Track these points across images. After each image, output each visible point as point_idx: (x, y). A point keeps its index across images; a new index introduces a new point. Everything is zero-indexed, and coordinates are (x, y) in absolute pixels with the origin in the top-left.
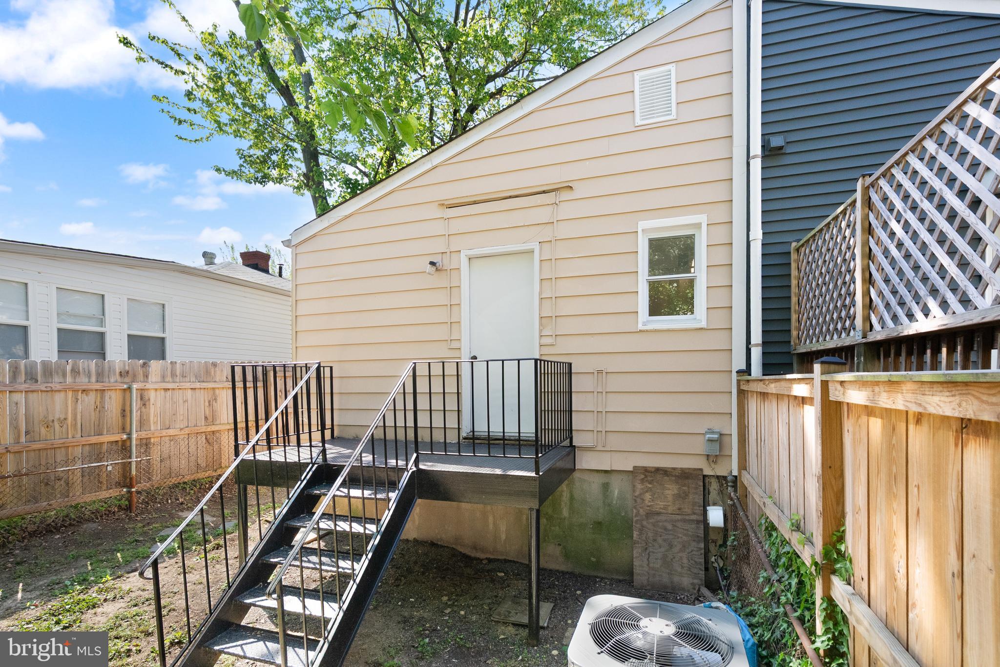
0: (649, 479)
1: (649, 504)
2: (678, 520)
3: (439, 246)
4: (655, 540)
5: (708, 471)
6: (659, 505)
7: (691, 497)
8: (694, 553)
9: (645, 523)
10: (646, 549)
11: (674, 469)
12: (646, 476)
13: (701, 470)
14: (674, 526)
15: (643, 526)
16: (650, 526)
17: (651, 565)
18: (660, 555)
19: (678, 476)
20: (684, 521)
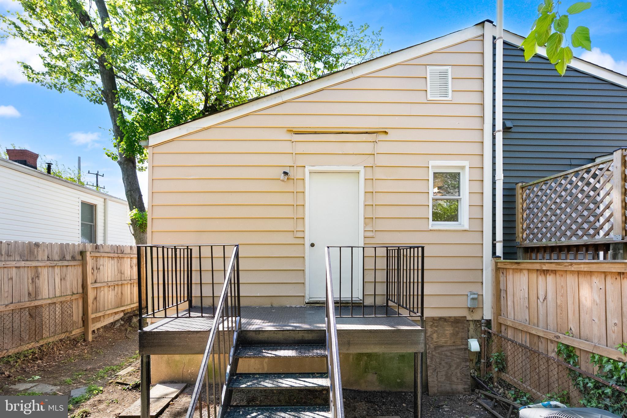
0: (436, 324)
1: (436, 340)
2: (454, 350)
3: (287, 161)
4: (440, 364)
5: (469, 318)
6: (442, 341)
7: (460, 334)
8: (463, 369)
9: (434, 353)
10: (436, 370)
11: (450, 317)
12: (434, 323)
13: (465, 317)
14: (451, 353)
15: (433, 355)
16: (437, 355)
17: (439, 380)
18: (444, 373)
19: (452, 322)
20: (458, 349)
